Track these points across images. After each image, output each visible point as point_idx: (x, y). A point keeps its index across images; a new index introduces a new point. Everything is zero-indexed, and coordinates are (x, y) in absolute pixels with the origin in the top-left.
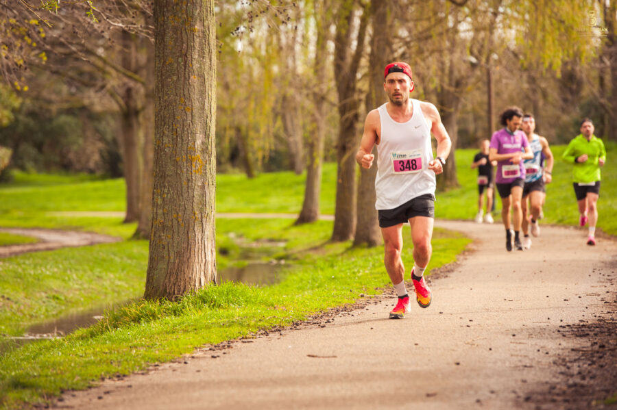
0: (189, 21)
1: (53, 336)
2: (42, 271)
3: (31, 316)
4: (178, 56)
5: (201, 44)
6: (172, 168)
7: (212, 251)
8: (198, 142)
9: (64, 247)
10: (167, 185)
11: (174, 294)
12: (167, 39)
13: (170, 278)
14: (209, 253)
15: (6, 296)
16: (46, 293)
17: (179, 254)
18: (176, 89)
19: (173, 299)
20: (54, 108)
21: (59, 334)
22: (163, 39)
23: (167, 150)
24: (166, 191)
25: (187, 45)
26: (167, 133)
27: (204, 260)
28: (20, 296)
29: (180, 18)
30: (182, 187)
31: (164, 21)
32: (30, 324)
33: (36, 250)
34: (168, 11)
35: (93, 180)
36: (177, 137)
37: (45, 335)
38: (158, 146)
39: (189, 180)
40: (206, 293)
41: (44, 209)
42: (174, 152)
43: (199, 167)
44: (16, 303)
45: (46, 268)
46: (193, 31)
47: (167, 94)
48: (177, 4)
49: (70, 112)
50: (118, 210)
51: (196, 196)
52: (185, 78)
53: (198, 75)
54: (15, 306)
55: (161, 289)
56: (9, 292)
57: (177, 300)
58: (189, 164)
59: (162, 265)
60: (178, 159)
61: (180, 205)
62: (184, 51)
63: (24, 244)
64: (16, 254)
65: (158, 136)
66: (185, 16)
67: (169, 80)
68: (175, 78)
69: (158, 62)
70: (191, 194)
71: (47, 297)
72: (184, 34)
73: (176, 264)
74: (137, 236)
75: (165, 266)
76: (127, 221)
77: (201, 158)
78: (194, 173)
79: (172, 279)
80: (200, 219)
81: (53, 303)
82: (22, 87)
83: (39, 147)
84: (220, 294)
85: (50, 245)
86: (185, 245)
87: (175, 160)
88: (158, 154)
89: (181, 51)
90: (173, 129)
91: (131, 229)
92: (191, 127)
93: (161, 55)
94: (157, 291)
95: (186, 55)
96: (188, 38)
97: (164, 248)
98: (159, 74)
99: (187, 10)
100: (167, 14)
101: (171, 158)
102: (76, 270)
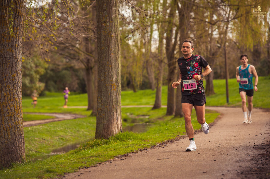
0: (110, 33)
1: (61, 153)
3: (53, 146)
4: (106, 46)
5: (115, 41)
6: (105, 89)
7: (120, 120)
8: (114, 78)
9: (65, 120)
10: (102, 95)
11: (106, 136)
12: (102, 40)
13: (104, 130)
14: (119, 121)
15: (44, 138)
16: (58, 137)
17: (108, 121)
18: (105, 58)
19: (106, 138)
20: (60, 68)
21: (63, 153)
22: (100, 40)
23: (102, 82)
24: (102, 97)
25: (109, 42)
26: (102, 75)
27: (117, 123)
28: (49, 138)
29: (107, 32)
30: (108, 96)
31: (100, 33)
32: (53, 149)
33: (55, 121)
34: (102, 29)
35: (76, 94)
36: (106, 77)
37: (58, 153)
38: (99, 80)
39: (111, 93)
40: (118, 136)
41: (57, 105)
42: (105, 82)
43: (115, 88)
44: (47, 141)
45: (58, 128)
46: (111, 37)
47: (102, 61)
48: (105, 27)
49: (66, 69)
50: (85, 105)
51: (114, 99)
52: (109, 54)
53: (114, 53)
54: (47, 142)
55: (101, 134)
56: (44, 137)
57: (107, 139)
58: (111, 87)
59: (101, 126)
60: (107, 85)
61: (108, 102)
62: (108, 44)
63: (50, 119)
64: (47, 123)
65: (99, 76)
66: (108, 31)
67: (103, 55)
68: (105, 54)
69: (98, 49)
70: (112, 98)
72: (108, 38)
73: (107, 125)
74: (92, 115)
75: (103, 126)
76: (88, 109)
77: (115, 84)
78: (113, 90)
79: (105, 131)
80: (115, 108)
81: (61, 140)
82: (48, 60)
83: (55, 82)
84: (124, 136)
85: (60, 119)
86: (110, 118)
87: (106, 86)
88: (99, 83)
89: (107, 44)
90: (104, 74)
91: (90, 112)
92: (111, 73)
93: (100, 46)
94: (100, 135)
95: (109, 46)
96: (110, 39)
97: (102, 119)
98: (99, 53)
99: (109, 29)
100: (101, 30)
101: (104, 85)
102: (70, 128)
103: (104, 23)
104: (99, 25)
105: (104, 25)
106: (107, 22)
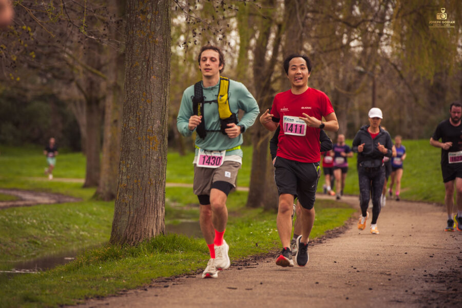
0: (152, 34)
2: (24, 222)
3: (16, 256)
4: (143, 61)
5: (160, 52)
6: (135, 145)
7: (162, 209)
8: (156, 126)
9: (39, 204)
10: (130, 157)
11: (132, 239)
12: (135, 47)
13: (130, 228)
14: (160, 211)
16: (27, 238)
17: (137, 211)
18: (140, 86)
19: (132, 244)
21: (39, 270)
22: (132, 47)
23: (131, 131)
24: (129, 162)
25: (150, 53)
26: (132, 118)
27: (156, 216)
28: (9, 240)
29: (145, 32)
30: (141, 160)
31: (133, 34)
32: (15, 261)
33: (18, 206)
34: (136, 26)
36: (139, 121)
38: (125, 128)
39: (147, 155)
40: (157, 241)
41: (19, 174)
42: (137, 133)
43: (155, 145)
44: (5, 245)
45: (27, 219)
46: (155, 42)
47: (133, 89)
48: (144, 22)
49: (42, 98)
51: (152, 167)
52: (147, 78)
53: (157, 76)
54: (4, 248)
57: (135, 245)
58: (147, 143)
60: (139, 139)
61: (139, 173)
62: (147, 58)
63: (7, 201)
64: (3, 208)
65: (125, 120)
66: (149, 31)
67: (135, 79)
69: (127, 65)
70: (148, 165)
71: (28, 242)
72: (148, 45)
73: (135, 218)
75: (126, 219)
76: (85, 186)
77: (157, 138)
78: (151, 149)
79: (131, 229)
80: (154, 184)
81: (33, 246)
84: (168, 241)
85: (27, 203)
86: (143, 204)
88: (124, 134)
89: (145, 57)
90: (136, 116)
91: (90, 192)
92: (150, 115)
93: (130, 60)
94: (119, 238)
95: (148, 60)
96: (150, 48)
97: (126, 205)
98: (128, 74)
99: (150, 26)
100: (135, 29)
101: (134, 137)
102: (50, 222)
103: (141, 14)
104: (132, 18)
105: (140, 17)
106: (148, 13)
